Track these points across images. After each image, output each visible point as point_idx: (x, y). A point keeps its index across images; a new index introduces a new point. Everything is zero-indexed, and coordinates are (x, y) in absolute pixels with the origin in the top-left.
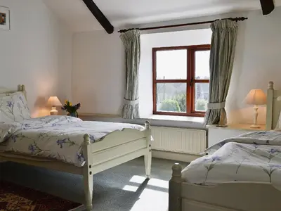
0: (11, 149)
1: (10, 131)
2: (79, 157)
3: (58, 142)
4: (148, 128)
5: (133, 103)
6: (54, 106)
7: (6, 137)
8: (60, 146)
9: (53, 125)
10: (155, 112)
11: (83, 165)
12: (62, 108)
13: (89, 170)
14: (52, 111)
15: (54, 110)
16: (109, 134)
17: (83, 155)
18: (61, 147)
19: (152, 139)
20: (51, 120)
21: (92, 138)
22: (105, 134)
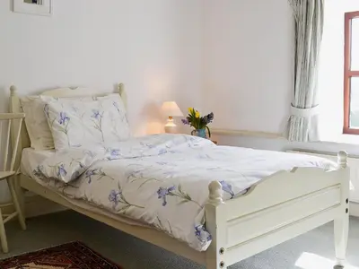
0: (82, 195)
1: (83, 162)
2: (198, 232)
3: (159, 192)
4: (344, 166)
5: (308, 113)
6: (170, 118)
7: (77, 172)
8: (161, 201)
9: (162, 152)
10: (346, 131)
11: (205, 248)
12: (184, 121)
13: (220, 258)
14: (167, 125)
15: (171, 124)
16: (264, 178)
17: (207, 227)
18: (165, 204)
19: (351, 187)
20: (159, 143)
21: (228, 188)
22: (255, 180)
